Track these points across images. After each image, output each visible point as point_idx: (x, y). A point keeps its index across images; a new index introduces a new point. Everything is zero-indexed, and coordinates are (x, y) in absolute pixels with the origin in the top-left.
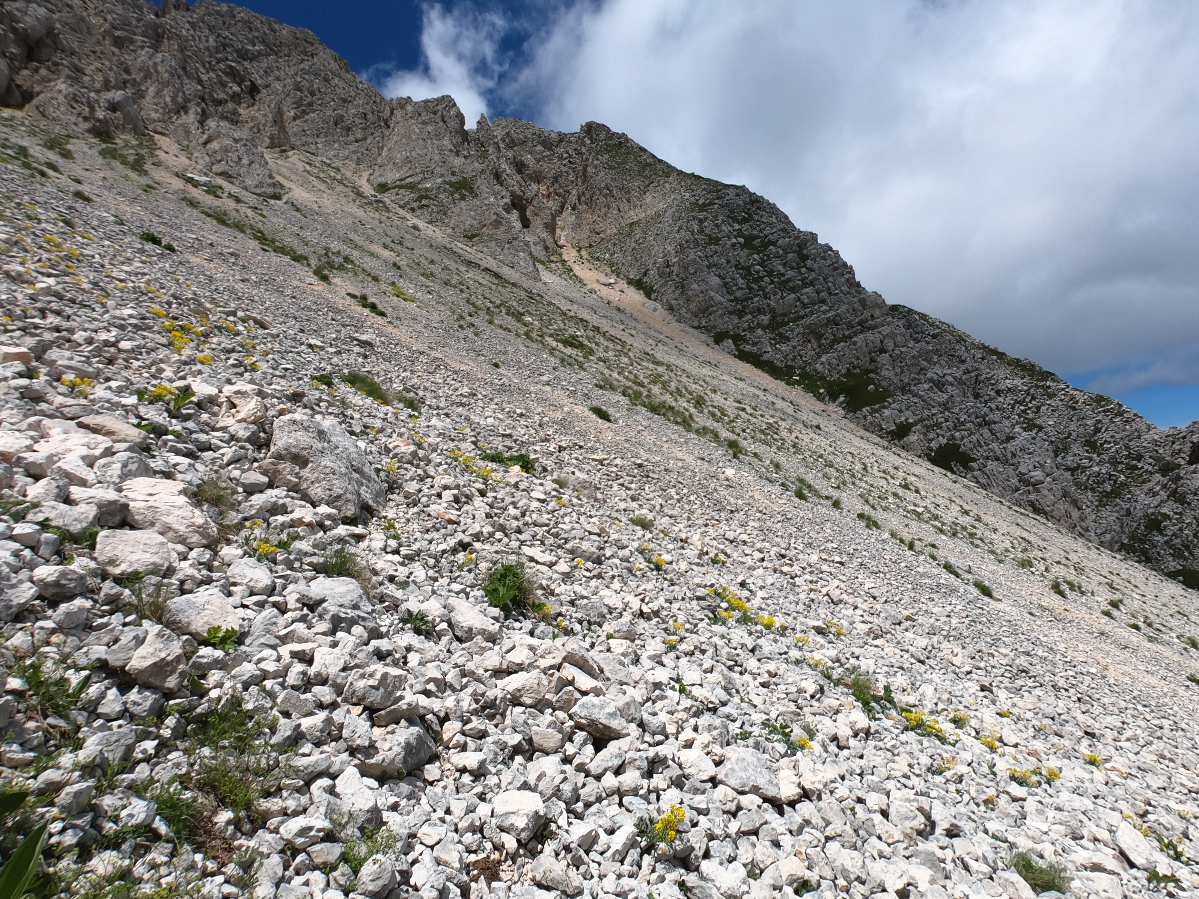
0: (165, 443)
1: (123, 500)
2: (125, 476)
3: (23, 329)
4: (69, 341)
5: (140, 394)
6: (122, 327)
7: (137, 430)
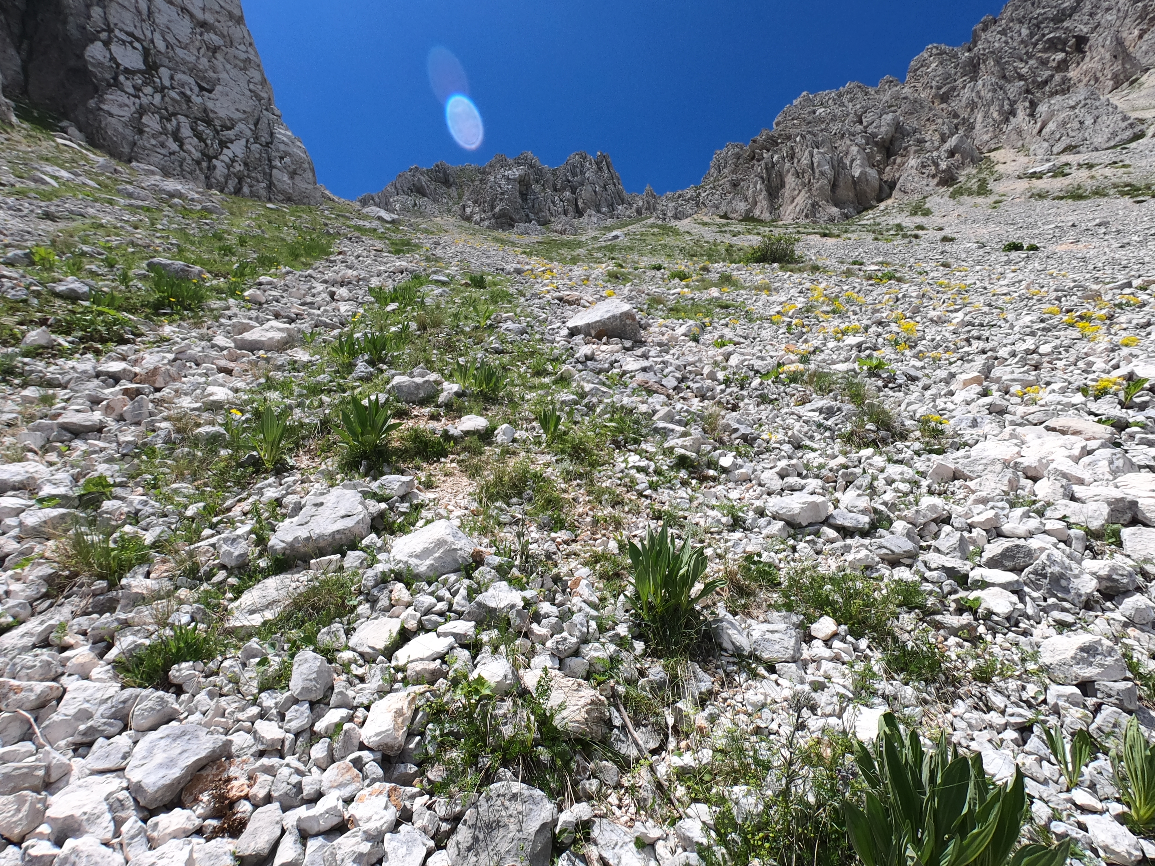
0: (1132, 437)
1: (1130, 498)
2: (1115, 473)
5: (1084, 390)
7: (1102, 427)
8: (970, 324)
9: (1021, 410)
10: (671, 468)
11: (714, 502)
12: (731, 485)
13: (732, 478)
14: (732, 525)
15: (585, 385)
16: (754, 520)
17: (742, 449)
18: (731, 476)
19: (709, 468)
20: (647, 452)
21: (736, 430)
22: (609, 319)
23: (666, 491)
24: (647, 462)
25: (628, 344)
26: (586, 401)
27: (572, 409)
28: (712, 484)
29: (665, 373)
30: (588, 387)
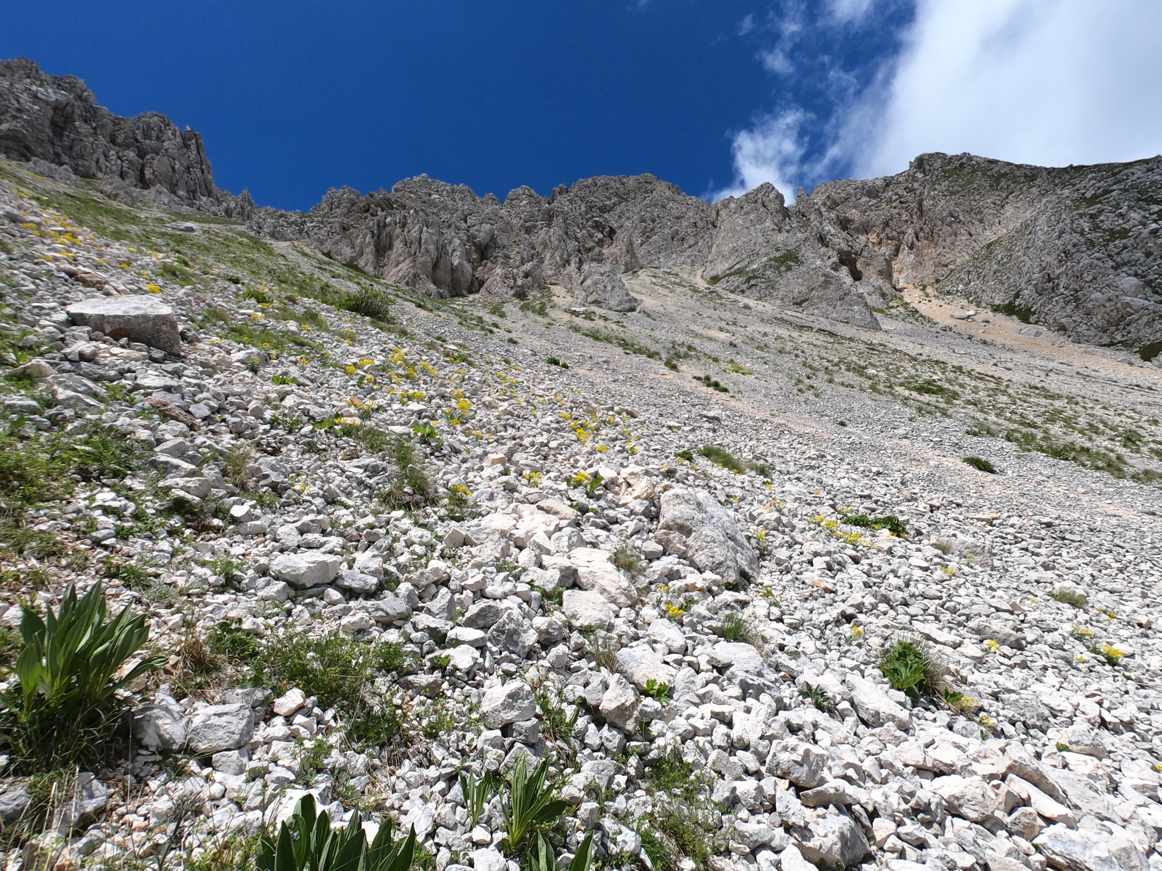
0: (588, 519)
1: (574, 566)
2: (571, 547)
3: (497, 441)
4: (521, 445)
5: (568, 480)
6: (548, 431)
7: (572, 510)
8: (511, 414)
9: (525, 490)
10: (159, 513)
11: (208, 557)
12: (237, 538)
13: (241, 530)
14: (222, 586)
15: (60, 390)
16: (253, 580)
17: (267, 499)
18: (242, 528)
19: (215, 516)
20: (131, 489)
21: (266, 476)
22: (136, 317)
23: (140, 541)
24: (124, 502)
25: (158, 354)
26: (53, 411)
27: (22, 419)
28: (213, 535)
29: (196, 399)
30: (62, 394)
